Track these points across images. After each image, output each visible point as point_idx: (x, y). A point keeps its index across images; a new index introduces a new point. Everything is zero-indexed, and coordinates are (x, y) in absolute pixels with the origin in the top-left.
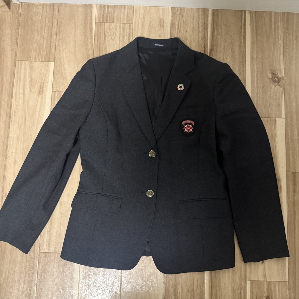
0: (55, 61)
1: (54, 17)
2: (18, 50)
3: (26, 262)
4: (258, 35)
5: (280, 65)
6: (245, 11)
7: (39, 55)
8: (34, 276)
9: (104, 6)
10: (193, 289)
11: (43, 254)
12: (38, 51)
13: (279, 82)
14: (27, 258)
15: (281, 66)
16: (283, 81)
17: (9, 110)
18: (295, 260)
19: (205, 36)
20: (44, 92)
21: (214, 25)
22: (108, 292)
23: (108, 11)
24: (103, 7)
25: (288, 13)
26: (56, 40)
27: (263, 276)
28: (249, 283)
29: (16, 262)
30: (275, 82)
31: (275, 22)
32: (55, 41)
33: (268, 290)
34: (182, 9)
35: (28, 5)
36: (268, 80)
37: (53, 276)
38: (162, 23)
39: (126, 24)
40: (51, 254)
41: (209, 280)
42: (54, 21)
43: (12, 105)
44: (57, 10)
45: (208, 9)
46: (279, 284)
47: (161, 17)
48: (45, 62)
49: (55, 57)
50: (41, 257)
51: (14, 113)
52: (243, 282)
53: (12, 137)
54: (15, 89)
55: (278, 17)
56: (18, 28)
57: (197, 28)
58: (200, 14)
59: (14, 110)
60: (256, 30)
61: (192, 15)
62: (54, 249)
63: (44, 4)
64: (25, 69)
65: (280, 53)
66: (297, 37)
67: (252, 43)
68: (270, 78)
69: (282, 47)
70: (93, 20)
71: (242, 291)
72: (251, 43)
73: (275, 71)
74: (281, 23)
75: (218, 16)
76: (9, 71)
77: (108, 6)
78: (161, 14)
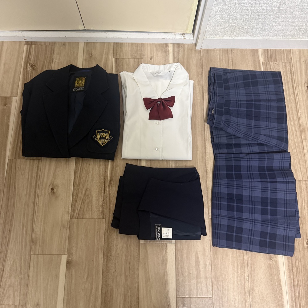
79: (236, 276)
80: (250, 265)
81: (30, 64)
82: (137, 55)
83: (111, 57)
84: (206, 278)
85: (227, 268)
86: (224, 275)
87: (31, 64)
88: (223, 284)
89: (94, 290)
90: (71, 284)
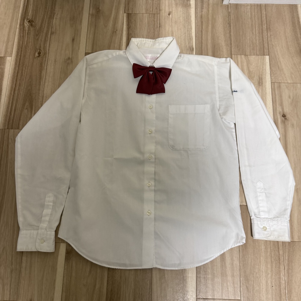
0: (270, 55)
1: (262, 15)
2: (232, 45)
3: (271, 252)
7: (253, 50)
12: (251, 46)
20: (263, 83)
26: (268, 36)
32: (266, 37)
35: (237, 5)
42: (263, 19)
44: (264, 10)
48: (260, 56)
49: (269, 52)
56: (230, 26)
63: (251, 5)
64: (241, 62)
79: (270, 275)
80: (287, 262)
81: (27, 19)
82: (153, 10)
83: (121, 11)
84: (233, 276)
85: (259, 264)
86: (255, 274)
87: (29, 19)
88: (255, 284)
89: (98, 286)
90: (71, 278)
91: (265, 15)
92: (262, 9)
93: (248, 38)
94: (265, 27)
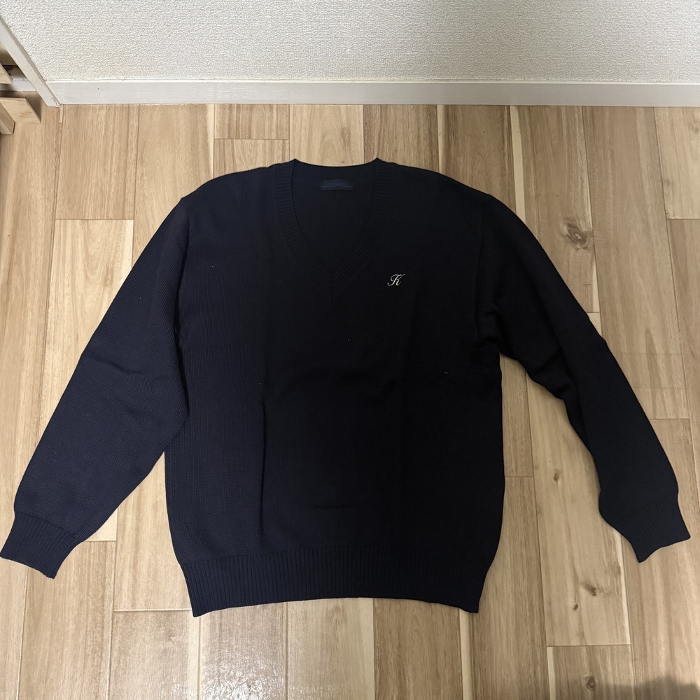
0: (136, 217)
1: (130, 130)
2: (58, 198)
3: (86, 635)
4: (536, 152)
5: (584, 208)
6: (509, 107)
7: (102, 207)
8: (103, 665)
9: (231, 106)
10: (437, 670)
11: (121, 616)
12: (99, 198)
13: (583, 241)
14: (87, 626)
15: (586, 209)
16: (591, 239)
17: (43, 319)
18: (641, 599)
19: (432, 158)
20: (114, 280)
21: (448, 136)
22: (260, 688)
23: (238, 117)
24: (227, 108)
25: (593, 108)
26: (136, 177)
27: (578, 635)
28: (550, 651)
29: (64, 636)
30: (575, 241)
31: (568, 126)
32: (133, 178)
33: (590, 666)
34: (384, 108)
35: (77, 109)
36: (561, 239)
37: (143, 660)
38: (347, 136)
39: (276, 141)
40: (139, 614)
41: (469, 651)
42: (130, 138)
43: (50, 310)
44: (136, 117)
45: (436, 105)
46: (612, 650)
47: (345, 126)
48: (114, 221)
49: (134, 210)
50: (117, 622)
51: (53, 325)
52: (538, 649)
53: (51, 375)
54: (55, 277)
55: (574, 116)
56: (58, 156)
57: (415, 143)
58: (421, 116)
59: (53, 319)
60: (533, 141)
61: (405, 118)
62: (143, 604)
63: (109, 107)
64: (73, 236)
65: (582, 184)
66: (612, 152)
67: (526, 169)
68: (565, 235)
69: (585, 173)
70: (210, 134)
71: (539, 669)
72: (524, 168)
73: (574, 220)
74: (579, 127)
75: (455, 118)
76: (41, 241)
77: (238, 106)
78: (344, 118)
85: (60, 662)
91: (135, 130)
92: (131, 116)
93: (94, 181)
94: (133, 157)
